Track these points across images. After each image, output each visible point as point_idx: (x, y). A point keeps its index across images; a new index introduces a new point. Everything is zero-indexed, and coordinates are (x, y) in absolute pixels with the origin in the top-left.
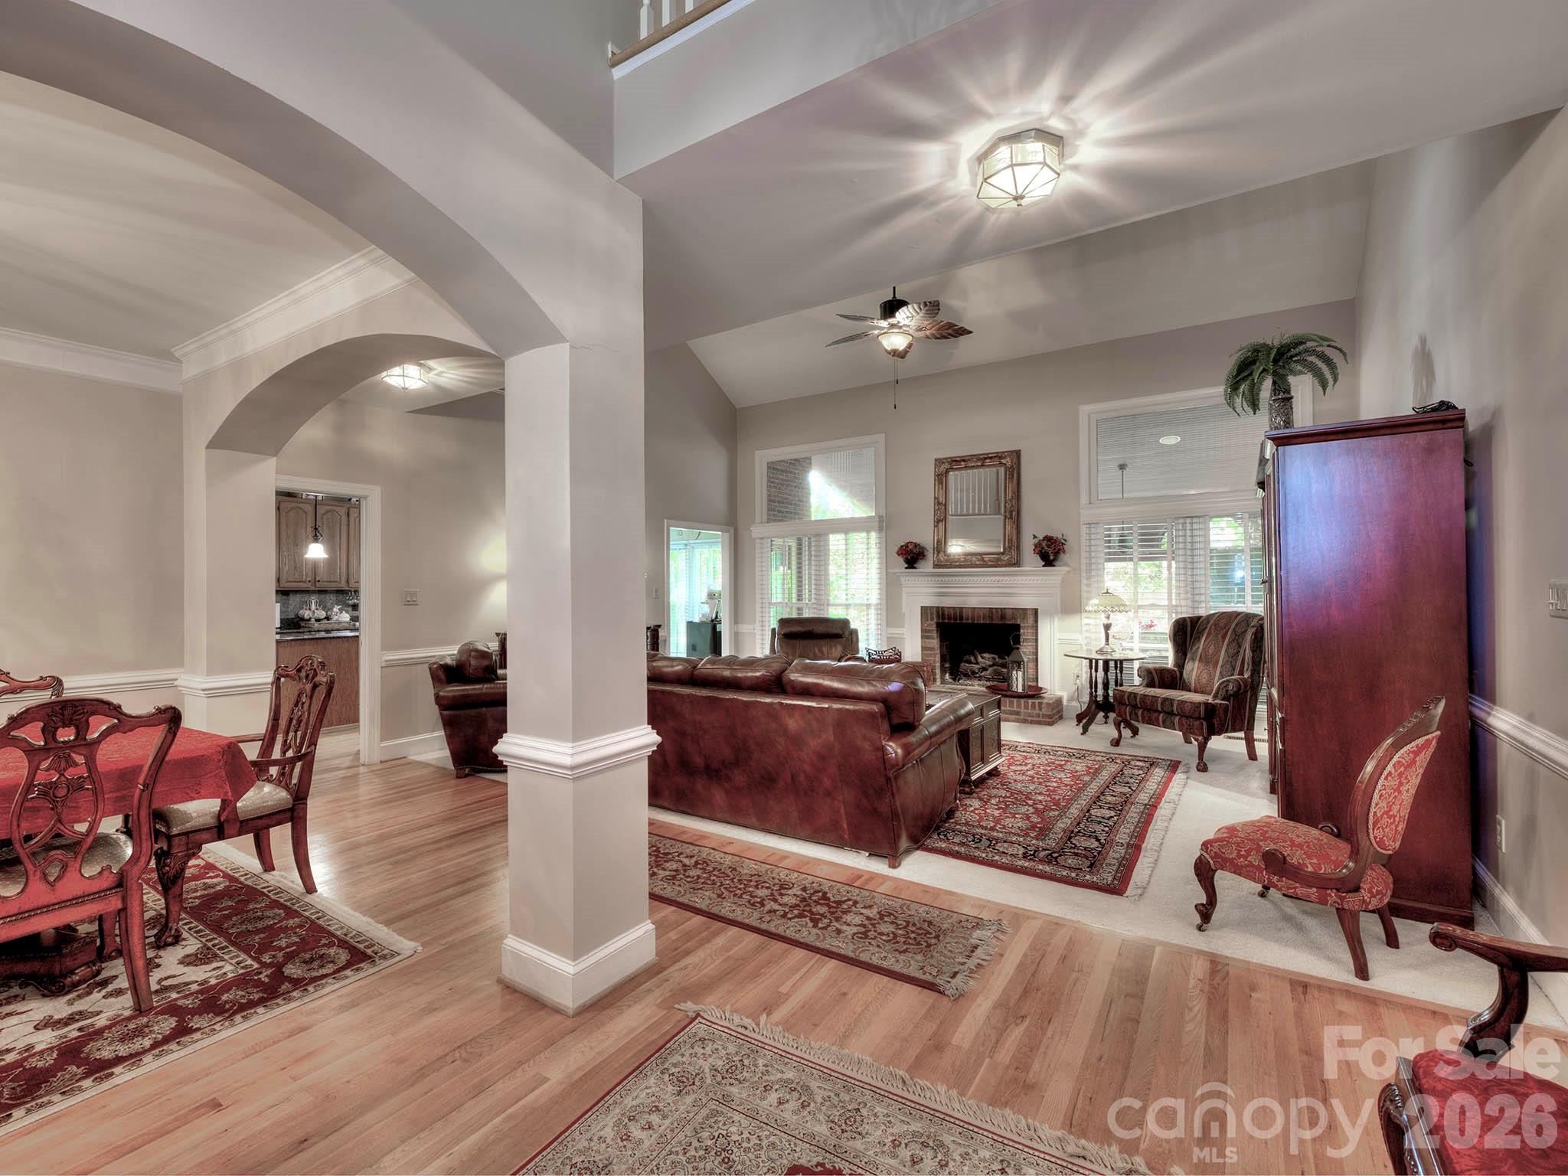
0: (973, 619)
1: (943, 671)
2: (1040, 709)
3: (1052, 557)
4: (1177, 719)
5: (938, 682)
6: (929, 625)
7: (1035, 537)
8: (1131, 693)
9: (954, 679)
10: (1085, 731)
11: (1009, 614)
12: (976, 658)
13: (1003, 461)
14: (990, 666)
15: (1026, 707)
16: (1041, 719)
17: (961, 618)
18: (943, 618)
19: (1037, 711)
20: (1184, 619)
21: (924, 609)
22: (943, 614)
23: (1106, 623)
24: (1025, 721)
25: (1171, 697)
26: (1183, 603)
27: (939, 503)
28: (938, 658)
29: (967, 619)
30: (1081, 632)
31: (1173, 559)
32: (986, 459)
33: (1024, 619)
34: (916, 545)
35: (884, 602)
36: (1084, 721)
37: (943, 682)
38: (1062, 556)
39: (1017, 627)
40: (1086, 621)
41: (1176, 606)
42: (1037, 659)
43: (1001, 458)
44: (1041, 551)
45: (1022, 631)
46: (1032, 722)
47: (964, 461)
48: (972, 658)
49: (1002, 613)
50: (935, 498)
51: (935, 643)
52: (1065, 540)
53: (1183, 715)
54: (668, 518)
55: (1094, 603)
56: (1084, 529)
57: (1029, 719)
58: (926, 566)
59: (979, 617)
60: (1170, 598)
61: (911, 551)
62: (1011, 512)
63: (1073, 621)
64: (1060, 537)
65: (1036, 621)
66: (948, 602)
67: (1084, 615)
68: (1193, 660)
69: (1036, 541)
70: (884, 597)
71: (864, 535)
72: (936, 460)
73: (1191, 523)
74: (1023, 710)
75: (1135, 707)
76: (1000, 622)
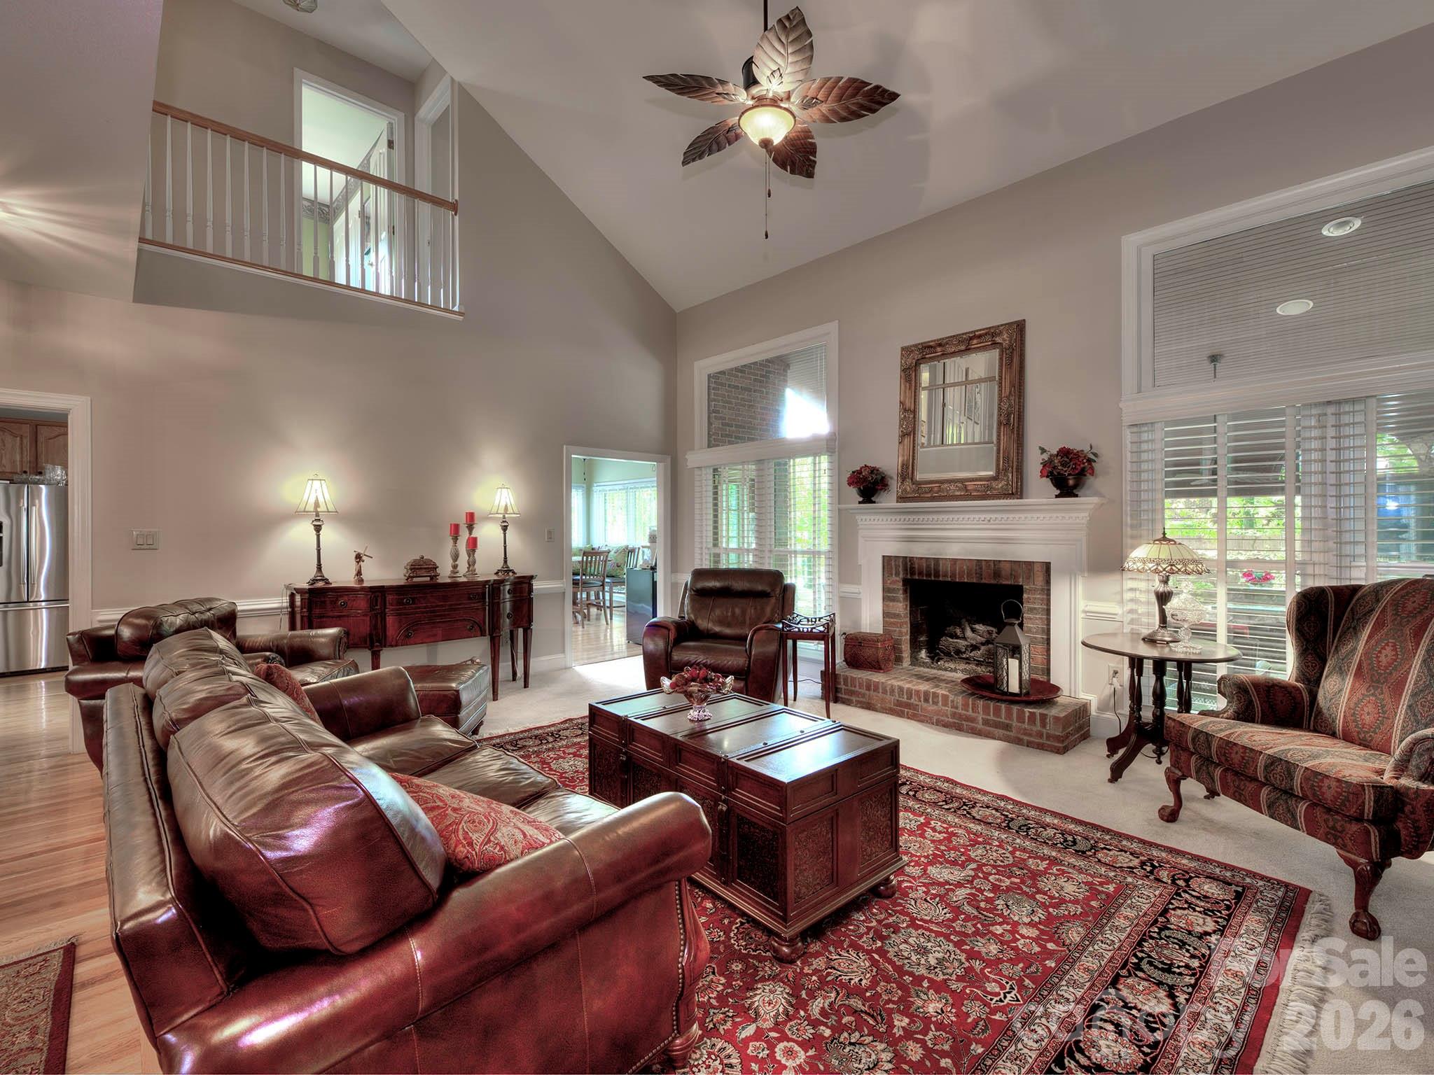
0: (953, 575)
1: (915, 646)
2: (1044, 725)
3: (1071, 482)
4: (1302, 808)
5: (906, 662)
6: (894, 582)
7: (1043, 451)
8: (1198, 733)
9: (932, 658)
10: (1117, 773)
11: (1006, 569)
12: (963, 631)
13: (998, 340)
14: (983, 644)
15: (1021, 718)
16: (1044, 741)
17: (937, 574)
18: (912, 573)
19: (1038, 727)
20: (1321, 592)
21: (887, 561)
22: (912, 569)
23: (1161, 590)
24: (1017, 741)
25: (1289, 757)
26: (1317, 558)
27: (905, 410)
28: (906, 629)
29: (945, 576)
30: (1121, 602)
31: (1298, 491)
32: (971, 339)
33: (1028, 578)
34: (873, 470)
35: (836, 550)
36: (1121, 752)
37: (915, 661)
38: (1090, 480)
39: (1017, 591)
40: (1130, 584)
41: (1303, 563)
42: (1048, 640)
43: (993, 335)
44: (1051, 473)
45: (1025, 596)
46: (1029, 745)
47: (940, 345)
48: (958, 631)
49: (995, 567)
50: (901, 402)
51: (901, 607)
52: (1095, 455)
53: (1316, 803)
54: (568, 444)
55: (1141, 553)
56: (1128, 436)
57: (1026, 738)
58: (887, 500)
59: (962, 573)
60: (1290, 550)
61: (865, 479)
62: (1009, 415)
63: (1109, 584)
64: (1087, 449)
65: (1048, 582)
66: (919, 551)
67: (1127, 575)
68: (1342, 672)
69: (1046, 456)
70: (836, 542)
71: (810, 459)
72: (903, 349)
73: (1338, 415)
74: (1015, 723)
75: (1207, 760)
76: (993, 582)
